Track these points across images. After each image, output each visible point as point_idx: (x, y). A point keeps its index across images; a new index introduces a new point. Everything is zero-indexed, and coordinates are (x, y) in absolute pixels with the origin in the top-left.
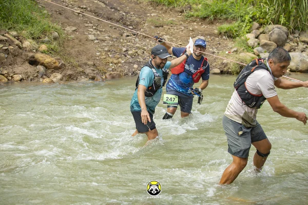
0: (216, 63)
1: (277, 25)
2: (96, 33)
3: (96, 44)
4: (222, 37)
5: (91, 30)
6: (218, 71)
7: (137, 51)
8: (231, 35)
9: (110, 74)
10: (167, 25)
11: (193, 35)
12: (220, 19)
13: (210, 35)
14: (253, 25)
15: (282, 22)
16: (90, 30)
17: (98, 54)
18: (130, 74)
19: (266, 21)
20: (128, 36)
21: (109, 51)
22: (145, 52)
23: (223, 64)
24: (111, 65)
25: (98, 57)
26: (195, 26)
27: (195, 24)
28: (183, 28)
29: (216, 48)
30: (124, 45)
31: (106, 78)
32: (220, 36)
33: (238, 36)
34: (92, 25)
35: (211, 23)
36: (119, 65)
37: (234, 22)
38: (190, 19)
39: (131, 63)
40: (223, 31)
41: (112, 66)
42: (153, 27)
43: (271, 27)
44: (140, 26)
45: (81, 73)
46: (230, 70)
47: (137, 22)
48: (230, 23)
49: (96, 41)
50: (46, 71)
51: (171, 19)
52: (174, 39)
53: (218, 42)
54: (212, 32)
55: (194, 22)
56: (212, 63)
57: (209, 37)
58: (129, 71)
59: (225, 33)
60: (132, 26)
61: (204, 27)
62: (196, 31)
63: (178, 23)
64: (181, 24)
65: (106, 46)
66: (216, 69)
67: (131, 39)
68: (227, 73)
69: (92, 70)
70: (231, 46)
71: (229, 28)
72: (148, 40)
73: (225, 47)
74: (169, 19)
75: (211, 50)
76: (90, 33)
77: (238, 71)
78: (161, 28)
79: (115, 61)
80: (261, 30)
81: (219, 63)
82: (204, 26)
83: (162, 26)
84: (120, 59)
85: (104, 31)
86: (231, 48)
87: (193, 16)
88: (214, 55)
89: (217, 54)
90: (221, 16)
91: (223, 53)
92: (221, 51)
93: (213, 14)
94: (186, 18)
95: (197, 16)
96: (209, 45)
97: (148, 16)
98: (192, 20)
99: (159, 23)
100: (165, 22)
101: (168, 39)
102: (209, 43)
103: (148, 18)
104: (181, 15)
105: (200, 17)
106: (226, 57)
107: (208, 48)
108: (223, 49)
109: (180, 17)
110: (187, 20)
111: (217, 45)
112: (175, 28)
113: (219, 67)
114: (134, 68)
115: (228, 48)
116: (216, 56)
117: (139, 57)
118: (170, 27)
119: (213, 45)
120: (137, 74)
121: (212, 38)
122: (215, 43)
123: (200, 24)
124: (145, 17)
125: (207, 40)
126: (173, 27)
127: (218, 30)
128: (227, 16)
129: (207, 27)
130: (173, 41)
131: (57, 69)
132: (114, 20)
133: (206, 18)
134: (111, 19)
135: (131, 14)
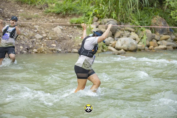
0: (74, 45)
1: (110, 19)
4: (73, 27)
6: (76, 51)
8: (79, 26)
10: (34, 18)
11: (54, 25)
12: (70, 14)
13: (66, 25)
14: (93, 18)
15: (114, 17)
18: (19, 53)
19: (102, 16)
22: (25, 37)
26: (52, 19)
27: (52, 17)
28: (46, 20)
35: (64, 17)
37: (81, 16)
38: (49, 14)
39: (18, 45)
42: (25, 19)
43: (106, 20)
47: (12, 15)
48: (78, 17)
52: (42, 28)
53: (72, 31)
55: (51, 16)
56: (71, 45)
57: (64, 27)
58: (18, 51)
60: (9, 18)
62: (55, 22)
63: (41, 17)
64: (43, 18)
66: (75, 49)
70: (81, 33)
71: (78, 20)
72: (24, 29)
73: (77, 33)
75: (68, 36)
78: (30, 20)
80: (99, 22)
81: (77, 45)
82: (58, 19)
83: (31, 19)
87: (50, 12)
88: (72, 39)
89: (73, 39)
90: (71, 12)
91: (77, 38)
92: (76, 37)
93: (65, 11)
94: (46, 13)
95: (54, 12)
96: (66, 33)
97: (18, 12)
98: (50, 15)
99: (29, 16)
100: (32, 16)
101: (38, 28)
102: (65, 31)
103: (19, 13)
104: (41, 11)
105: (56, 13)
106: (80, 41)
107: (66, 35)
108: (76, 35)
109: (41, 12)
110: (46, 14)
111: (71, 32)
112: (40, 20)
113: (77, 48)
114: (21, 49)
115: (80, 35)
116: (74, 40)
117: (22, 41)
118: (37, 20)
119: (69, 32)
120: (23, 53)
121: (67, 27)
122: (70, 31)
123: (56, 17)
124: (16, 12)
125: (64, 29)
126: (38, 20)
127: (70, 22)
128: (75, 12)
129: (61, 20)
130: (42, 29)
133: (59, 13)
135: (6, 10)
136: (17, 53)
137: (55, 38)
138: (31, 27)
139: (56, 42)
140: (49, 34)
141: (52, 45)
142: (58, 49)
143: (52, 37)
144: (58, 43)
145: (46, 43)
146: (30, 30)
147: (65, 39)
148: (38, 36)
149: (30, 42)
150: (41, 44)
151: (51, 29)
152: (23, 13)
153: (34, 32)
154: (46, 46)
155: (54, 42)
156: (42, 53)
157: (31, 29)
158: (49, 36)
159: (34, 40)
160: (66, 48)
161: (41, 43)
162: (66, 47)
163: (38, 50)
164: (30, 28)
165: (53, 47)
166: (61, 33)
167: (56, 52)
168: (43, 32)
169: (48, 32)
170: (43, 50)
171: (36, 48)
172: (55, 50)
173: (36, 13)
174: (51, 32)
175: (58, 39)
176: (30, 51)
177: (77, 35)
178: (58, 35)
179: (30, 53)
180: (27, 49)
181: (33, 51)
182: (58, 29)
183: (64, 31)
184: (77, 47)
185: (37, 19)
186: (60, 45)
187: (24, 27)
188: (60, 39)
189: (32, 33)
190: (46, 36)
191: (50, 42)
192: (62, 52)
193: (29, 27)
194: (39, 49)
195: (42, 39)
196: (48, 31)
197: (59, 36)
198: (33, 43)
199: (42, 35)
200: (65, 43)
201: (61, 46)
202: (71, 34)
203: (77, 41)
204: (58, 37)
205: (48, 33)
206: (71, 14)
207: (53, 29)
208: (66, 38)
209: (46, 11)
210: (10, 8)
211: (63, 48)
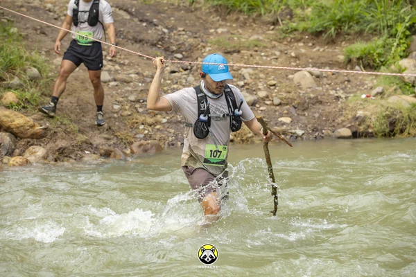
0: (343, 118)
2: (113, 68)
3: (113, 88)
4: (352, 68)
6: (346, 132)
8: (369, 63)
9: (140, 146)
10: (248, 49)
12: (348, 34)
13: (331, 65)
14: (412, 41)
17: (116, 107)
20: (173, 72)
21: (138, 101)
23: (357, 118)
24: (141, 127)
25: (117, 113)
26: (302, 48)
27: (301, 44)
28: (278, 53)
29: (342, 89)
30: (165, 88)
31: (132, 152)
32: (349, 66)
33: (383, 63)
35: (332, 42)
36: (158, 127)
37: (376, 38)
38: (292, 36)
39: (180, 122)
40: (354, 56)
41: (144, 129)
44: (196, 54)
45: (84, 145)
46: (370, 131)
47: (191, 45)
48: (368, 40)
49: (112, 84)
51: (255, 37)
52: (262, 75)
53: (346, 78)
54: (334, 59)
55: (299, 41)
56: (335, 117)
57: (328, 68)
59: (358, 59)
60: (181, 53)
61: (319, 50)
62: (303, 59)
63: (269, 45)
64: (274, 47)
65: (131, 92)
66: (344, 129)
67: (180, 78)
68: (366, 136)
69: (105, 138)
70: (370, 85)
71: (365, 49)
74: (252, 38)
75: (332, 92)
77: (387, 130)
78: (235, 54)
79: (150, 120)
81: (350, 117)
82: (317, 48)
83: (239, 52)
84: (159, 116)
85: (129, 65)
86: (371, 88)
87: (296, 30)
88: (339, 102)
89: (344, 100)
90: (350, 27)
91: (355, 98)
92: (352, 95)
93: (334, 25)
94: (284, 35)
95: (305, 30)
96: (329, 84)
97: (212, 34)
98: (294, 38)
99: (233, 45)
100: (244, 43)
101: (250, 74)
102: (328, 80)
103: (212, 37)
104: (273, 29)
105: (309, 31)
106: (361, 104)
107: (327, 90)
108: (355, 90)
109: (272, 32)
110: (284, 38)
111: (343, 83)
112: (263, 54)
113: (349, 125)
115: (365, 89)
116: (343, 105)
118: (254, 53)
119: (337, 84)
122: (341, 79)
123: (310, 44)
124: (205, 36)
125: (324, 75)
126: (258, 53)
127: (344, 55)
128: (361, 27)
129: (324, 51)
130: (259, 78)
131: (37, 139)
132: (147, 43)
133: (321, 32)
134: (140, 41)
135: (180, 31)
136: (173, 145)
137: (289, 100)
139: (293, 110)
140: (276, 91)
141: (280, 119)
142: (293, 131)
143: (281, 99)
144: (298, 114)
147: (321, 102)
151: (287, 76)
153: (238, 85)
155: (286, 111)
156: (246, 141)
158: (274, 95)
160: (319, 128)
162: (318, 125)
163: (235, 135)
165: (283, 124)
166: (314, 85)
167: (288, 137)
168: (261, 85)
169: (274, 85)
170: (250, 135)
172: (284, 133)
173: (258, 34)
174: (284, 84)
175: (299, 104)
177: (358, 89)
178: (302, 92)
182: (304, 76)
183: (325, 79)
184: (350, 122)
185: (256, 51)
186: (301, 117)
188: (305, 102)
190: (267, 97)
191: (276, 111)
192: (304, 137)
195: (254, 104)
196: (274, 82)
197: (306, 93)
199: (256, 94)
200: (316, 112)
201: (306, 122)
202: (343, 86)
203: (351, 105)
204: (299, 97)
205: (275, 88)
206: (352, 32)
207: (290, 76)
208: (324, 99)
209: (284, 29)
210: (193, 25)
211: (310, 126)
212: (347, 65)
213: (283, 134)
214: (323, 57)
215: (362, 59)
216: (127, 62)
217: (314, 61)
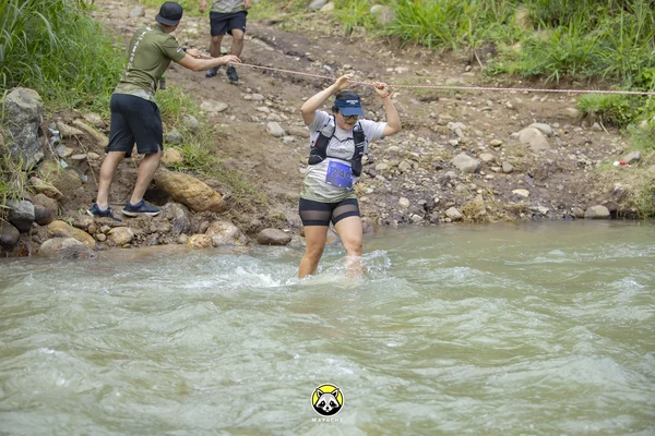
0: (595, 192)
2: (278, 117)
3: (288, 144)
4: (589, 125)
5: (264, 109)
6: (603, 211)
7: (396, 162)
8: (613, 120)
10: (448, 95)
11: (519, 120)
12: (577, 80)
13: (563, 119)
16: (260, 109)
18: (396, 221)
22: (416, 165)
23: (615, 193)
26: (515, 95)
27: (513, 91)
28: (490, 103)
29: (584, 153)
32: (585, 122)
33: (629, 121)
34: (260, 96)
36: (363, 198)
38: (499, 80)
39: (391, 193)
40: (593, 109)
42: (415, 102)
45: (279, 222)
46: (633, 209)
48: (606, 88)
49: (287, 138)
50: (189, 216)
51: (452, 80)
52: (478, 132)
53: (584, 138)
54: (564, 112)
55: (510, 86)
56: (584, 190)
57: (556, 125)
58: (391, 215)
59: (597, 113)
61: (537, 99)
62: (522, 110)
66: (599, 207)
68: (628, 217)
70: (619, 148)
71: (606, 101)
72: (412, 136)
73: (605, 149)
74: (449, 81)
75: (572, 157)
76: (264, 116)
78: (433, 102)
81: (605, 190)
82: (535, 97)
83: (437, 99)
86: (622, 153)
87: (504, 72)
88: (585, 171)
89: (591, 168)
90: (578, 71)
91: (605, 166)
92: (599, 161)
93: (557, 67)
94: (489, 78)
95: (517, 73)
96: (565, 146)
97: (390, 74)
98: (503, 83)
99: (427, 90)
100: (440, 87)
101: (463, 130)
102: (562, 140)
103: (392, 78)
104: (469, 70)
105: (525, 74)
106: (616, 174)
107: (565, 153)
108: (600, 154)
109: (471, 74)
110: (490, 82)
111: (582, 144)
112: (469, 103)
113: (606, 201)
114: (401, 207)
115: (614, 153)
116: (592, 174)
117: (406, 179)
118: (458, 102)
119: (575, 146)
120: (411, 222)
121: (566, 127)
122: (578, 140)
123: (526, 92)
125: (555, 133)
126: (463, 101)
127: (577, 108)
128: (595, 71)
129: (545, 101)
130: (476, 136)
131: (217, 212)
132: (308, 84)
133: (538, 76)
134: (299, 81)
135: (346, 69)
136: (388, 223)
137: (523, 166)
138: (436, 128)
139: (530, 181)
140: (503, 153)
142: (535, 208)
143: (513, 164)
144: (536, 186)
145: (491, 186)
146: (433, 140)
147: (561, 170)
148: (463, 160)
149: (434, 183)
150: (475, 190)
151: (510, 134)
152: (408, 78)
153: (450, 144)
154: (493, 197)
155: (520, 181)
156: (478, 220)
157: (436, 135)
158: (502, 158)
159: (451, 173)
160: (566, 204)
161: (474, 186)
162: (565, 200)
163: (464, 212)
164: (432, 130)
165: (520, 198)
166: (547, 147)
167: (530, 216)
168: (481, 145)
169: (499, 146)
170: (483, 212)
171: (457, 205)
172: (525, 210)
173: (453, 76)
174: (509, 144)
175: (536, 171)
176: (434, 215)
177: (604, 154)
178: (537, 156)
179: (436, 221)
180: (425, 207)
181: (446, 216)
182: (534, 135)
183: (558, 139)
184: (607, 198)
185: (460, 99)
186: (541, 190)
187: (411, 127)
188: (543, 170)
189: (441, 149)
190: (494, 161)
191: (507, 180)
192: (550, 216)
193: (429, 128)
194: (468, 205)
195: (477, 171)
196: (500, 142)
197: (540, 157)
198: (445, 185)
199: (477, 157)
200: (559, 182)
201: (549, 196)
202: (584, 149)
203: (604, 175)
204: (534, 161)
205: (501, 150)
206: (582, 77)
207: (515, 134)
208: (565, 165)
210: (361, 62)
211: (554, 201)
212: (581, 121)
213: (523, 212)
214: (547, 109)
215: (602, 113)
216: (293, 109)
217: (537, 114)
